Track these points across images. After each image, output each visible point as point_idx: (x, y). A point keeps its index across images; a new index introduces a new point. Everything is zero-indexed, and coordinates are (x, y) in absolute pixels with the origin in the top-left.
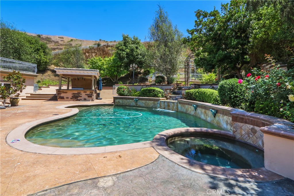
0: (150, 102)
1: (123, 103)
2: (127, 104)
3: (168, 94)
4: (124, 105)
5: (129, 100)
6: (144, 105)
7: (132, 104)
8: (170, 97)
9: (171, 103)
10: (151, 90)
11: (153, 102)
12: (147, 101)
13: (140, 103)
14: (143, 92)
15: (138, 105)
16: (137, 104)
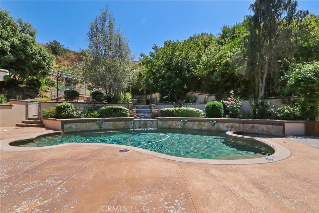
0: (120, 122)
1: (77, 128)
2: (85, 129)
3: (135, 113)
4: (78, 130)
5: (87, 124)
6: (111, 127)
7: (93, 128)
8: (137, 115)
9: (149, 122)
10: (118, 109)
11: (124, 122)
12: (117, 122)
13: (106, 125)
14: (106, 112)
15: (102, 129)
16: (101, 127)
